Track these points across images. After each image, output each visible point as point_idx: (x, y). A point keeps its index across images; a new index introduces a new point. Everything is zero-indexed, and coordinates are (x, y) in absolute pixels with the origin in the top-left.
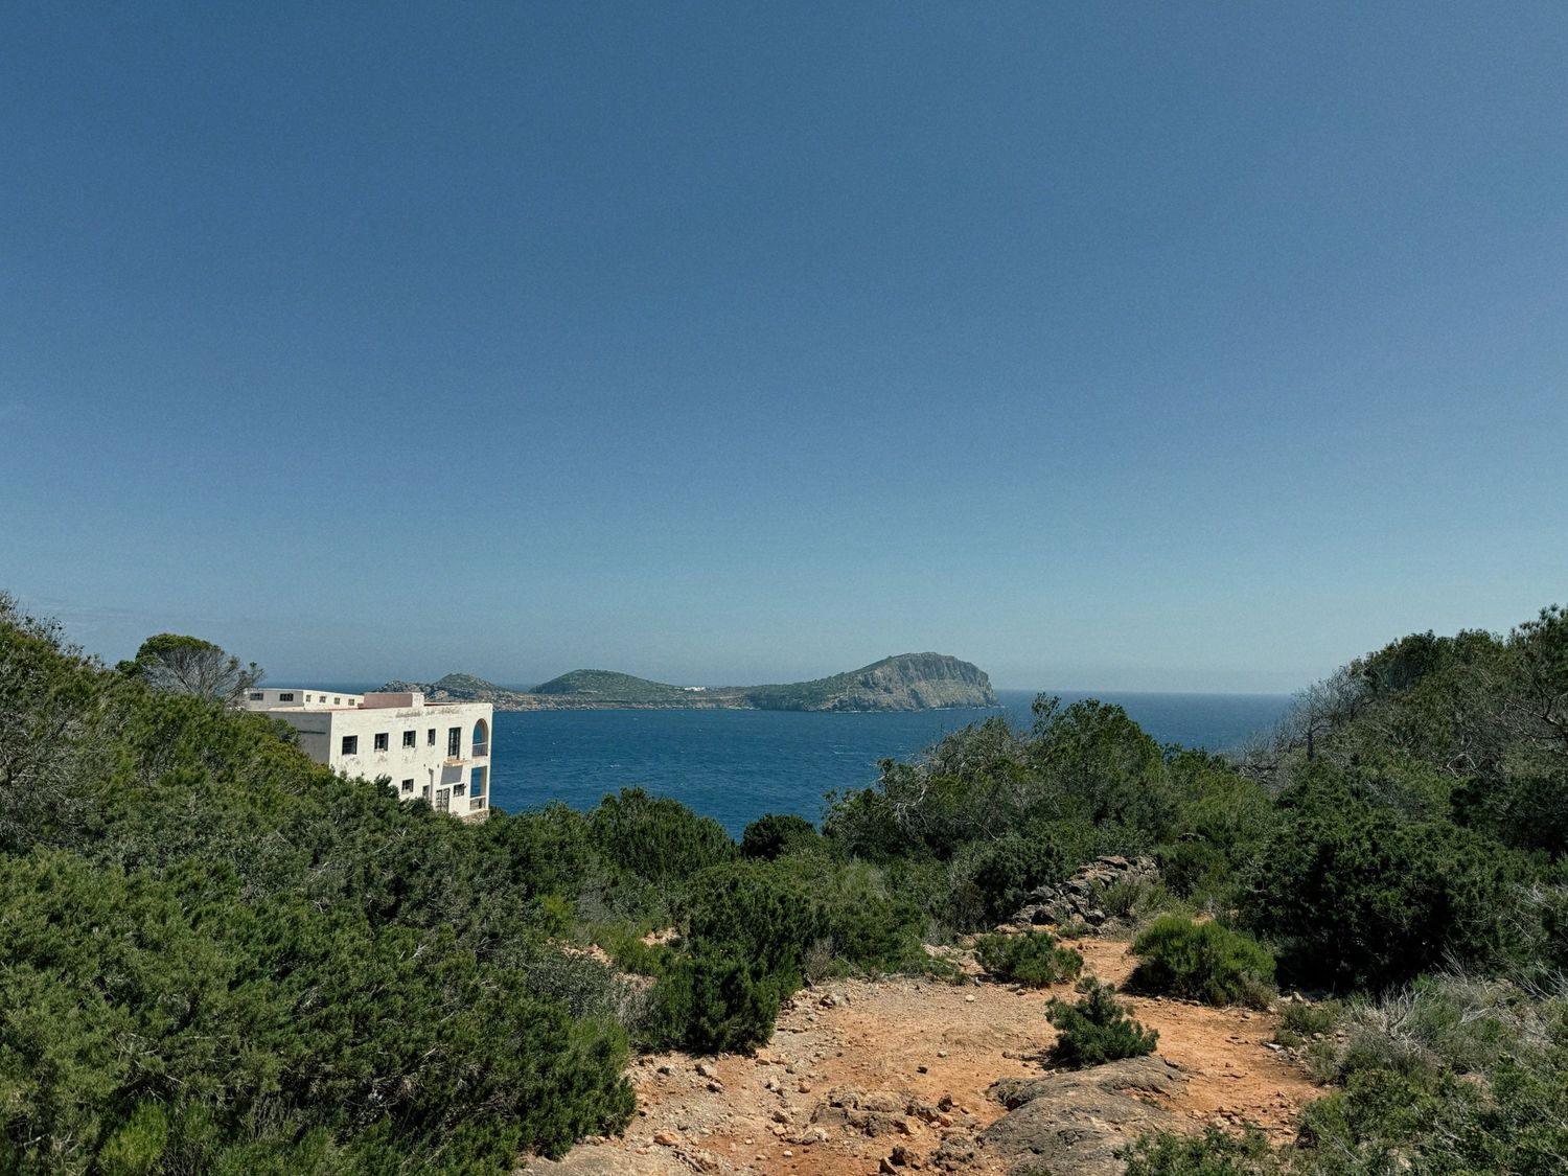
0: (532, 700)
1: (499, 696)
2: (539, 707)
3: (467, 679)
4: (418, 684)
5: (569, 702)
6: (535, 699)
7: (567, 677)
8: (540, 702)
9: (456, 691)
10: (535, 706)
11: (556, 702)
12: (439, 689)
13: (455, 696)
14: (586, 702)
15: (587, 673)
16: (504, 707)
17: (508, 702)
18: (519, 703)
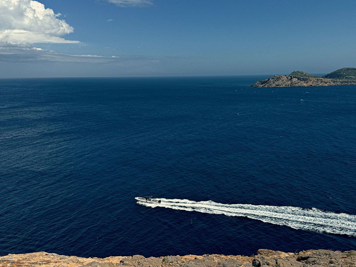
0: (331, 81)
1: (318, 80)
2: (334, 84)
3: (302, 73)
4: (285, 76)
5: (346, 82)
6: (332, 81)
7: (339, 71)
8: (334, 82)
9: (300, 78)
10: (332, 84)
11: (340, 82)
12: (294, 77)
13: (301, 80)
14: (353, 82)
15: (348, 69)
16: (320, 84)
17: (321, 82)
18: (326, 83)
